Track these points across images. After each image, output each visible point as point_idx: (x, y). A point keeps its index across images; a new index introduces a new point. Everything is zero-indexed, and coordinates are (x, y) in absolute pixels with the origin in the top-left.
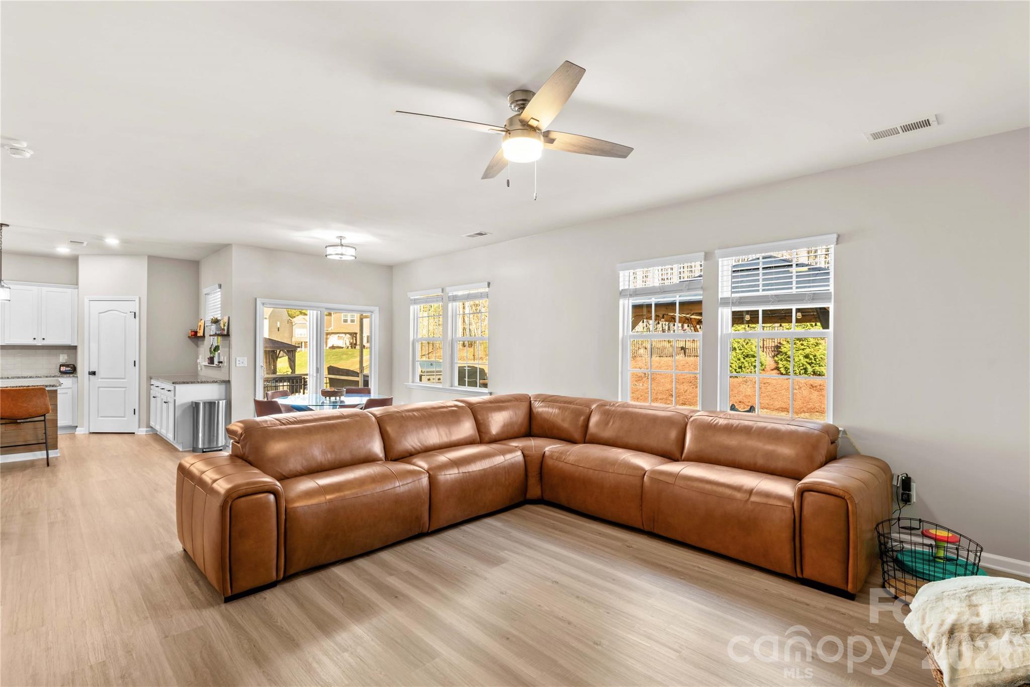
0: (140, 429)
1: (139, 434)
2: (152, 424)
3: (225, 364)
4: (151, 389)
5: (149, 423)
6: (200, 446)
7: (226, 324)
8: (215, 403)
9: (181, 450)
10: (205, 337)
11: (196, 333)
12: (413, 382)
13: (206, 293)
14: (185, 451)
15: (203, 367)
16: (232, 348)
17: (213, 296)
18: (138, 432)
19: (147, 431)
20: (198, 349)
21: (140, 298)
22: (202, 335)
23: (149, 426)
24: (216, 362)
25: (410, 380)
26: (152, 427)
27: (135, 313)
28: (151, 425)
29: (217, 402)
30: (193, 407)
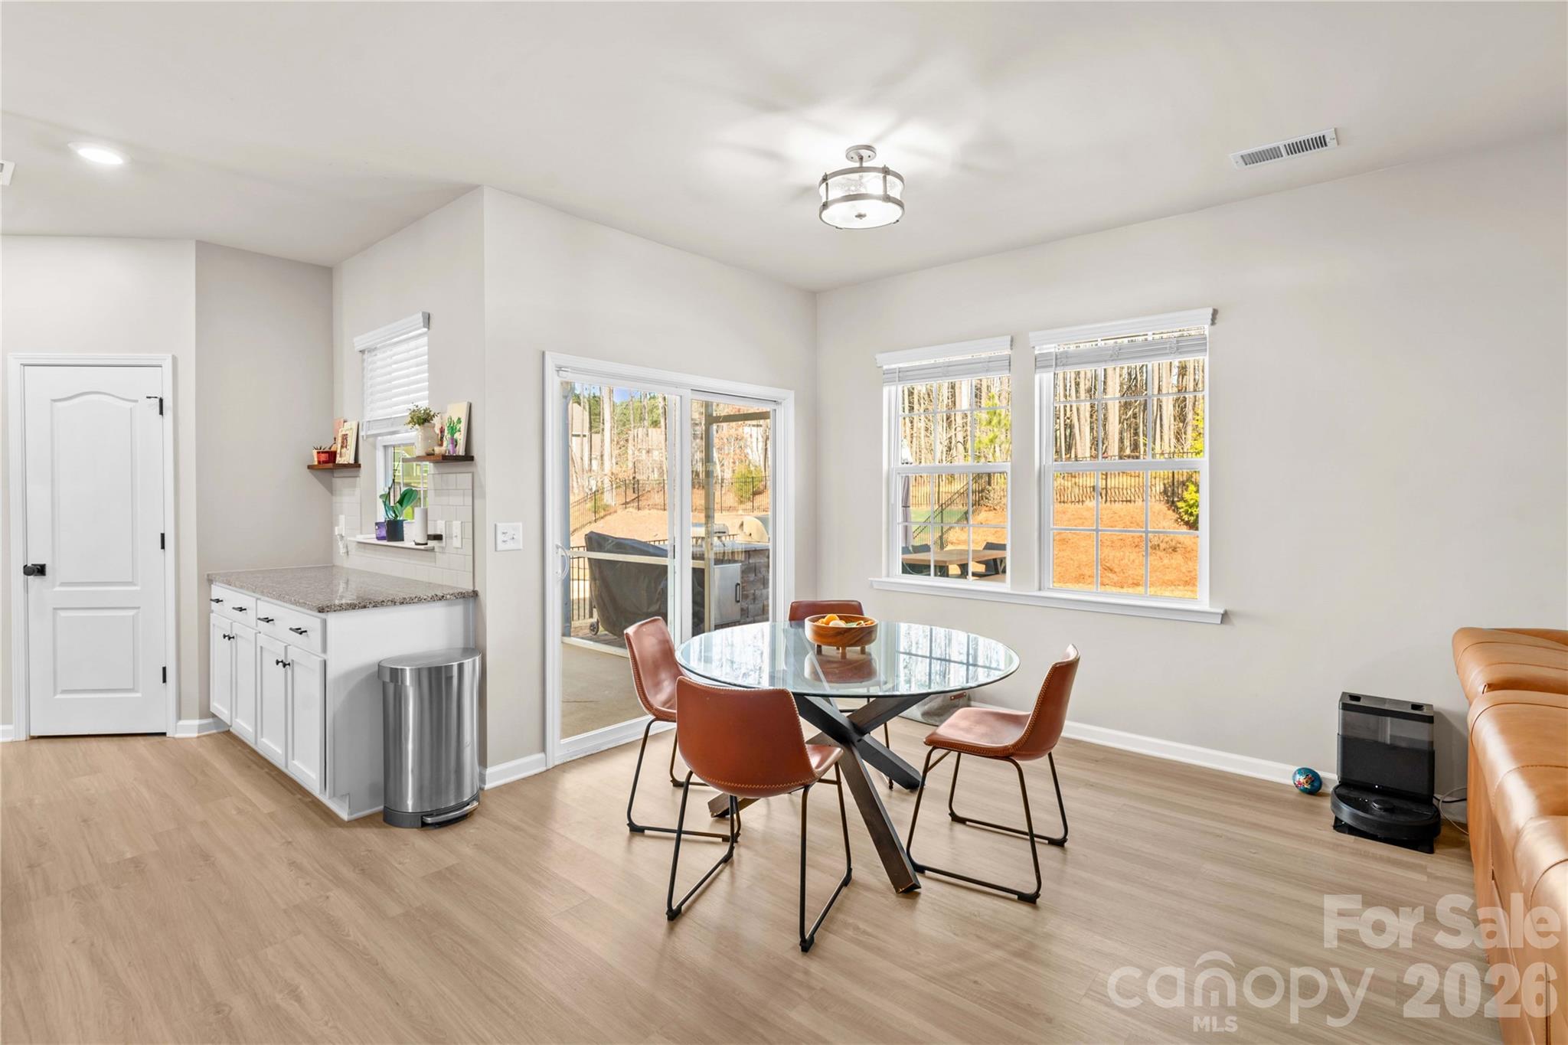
0: (181, 723)
1: (177, 736)
2: (219, 707)
3: (457, 543)
4: (212, 612)
5: (209, 708)
6: (410, 805)
7: (463, 426)
8: (449, 668)
9: (345, 816)
10: (359, 466)
11: (332, 455)
12: (888, 576)
13: (361, 347)
14: (358, 820)
15: (352, 548)
16: (483, 496)
17: (389, 353)
18: (176, 732)
19: (201, 728)
20: (334, 498)
21: (175, 359)
22: (352, 461)
23: (206, 713)
24: (413, 532)
25: (884, 572)
26: (214, 716)
27: (161, 401)
28: (212, 710)
29: (455, 664)
30: (384, 683)
